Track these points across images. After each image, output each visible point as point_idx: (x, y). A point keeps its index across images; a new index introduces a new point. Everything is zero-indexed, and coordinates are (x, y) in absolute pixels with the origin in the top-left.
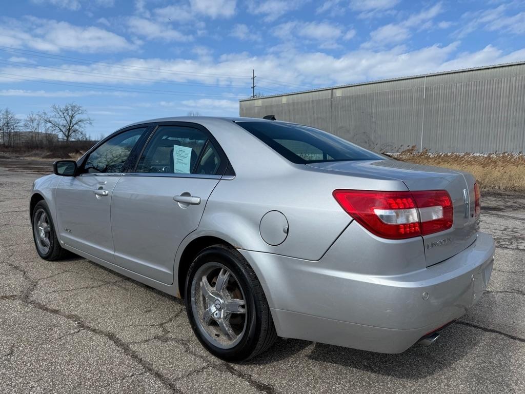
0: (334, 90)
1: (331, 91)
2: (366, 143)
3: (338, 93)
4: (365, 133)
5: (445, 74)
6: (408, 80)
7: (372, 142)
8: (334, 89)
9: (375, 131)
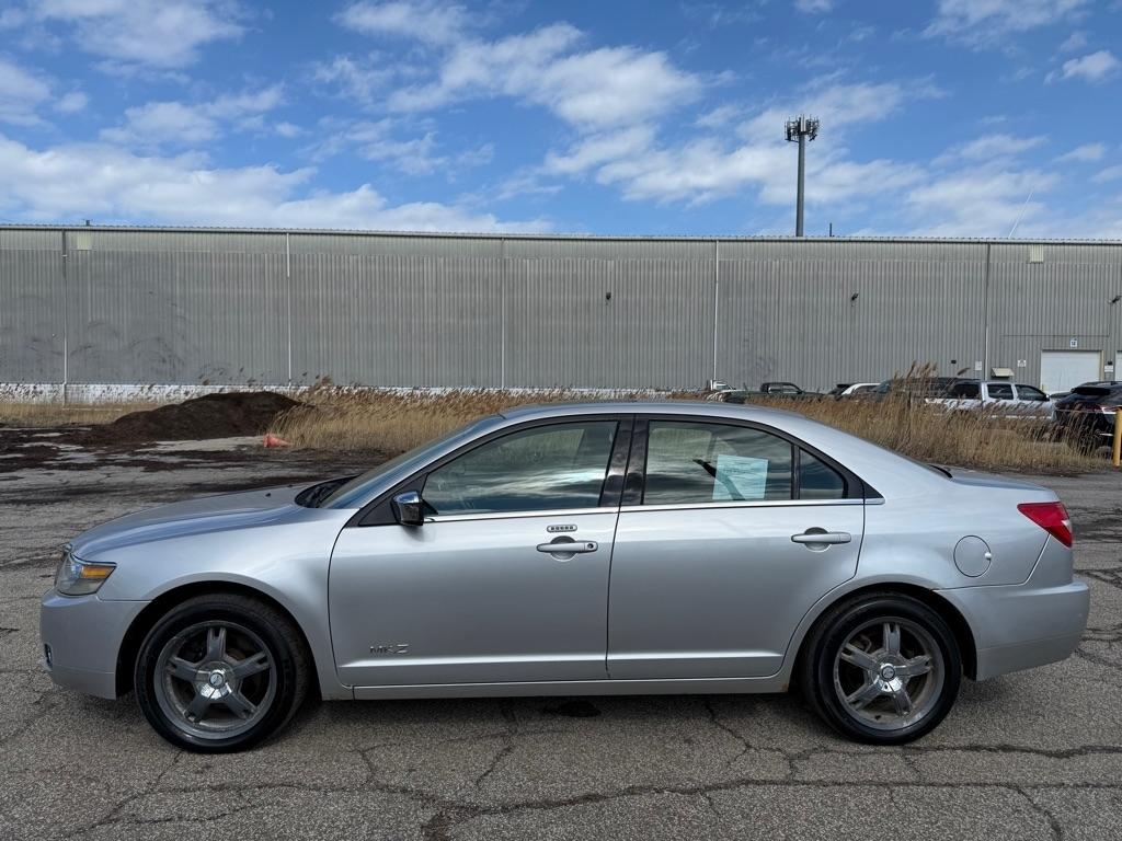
0: (69, 234)
1: (61, 233)
2: (164, 361)
3: (83, 242)
4: (158, 339)
5: (326, 234)
6: (253, 236)
7: (179, 360)
8: (69, 230)
9: (183, 337)
